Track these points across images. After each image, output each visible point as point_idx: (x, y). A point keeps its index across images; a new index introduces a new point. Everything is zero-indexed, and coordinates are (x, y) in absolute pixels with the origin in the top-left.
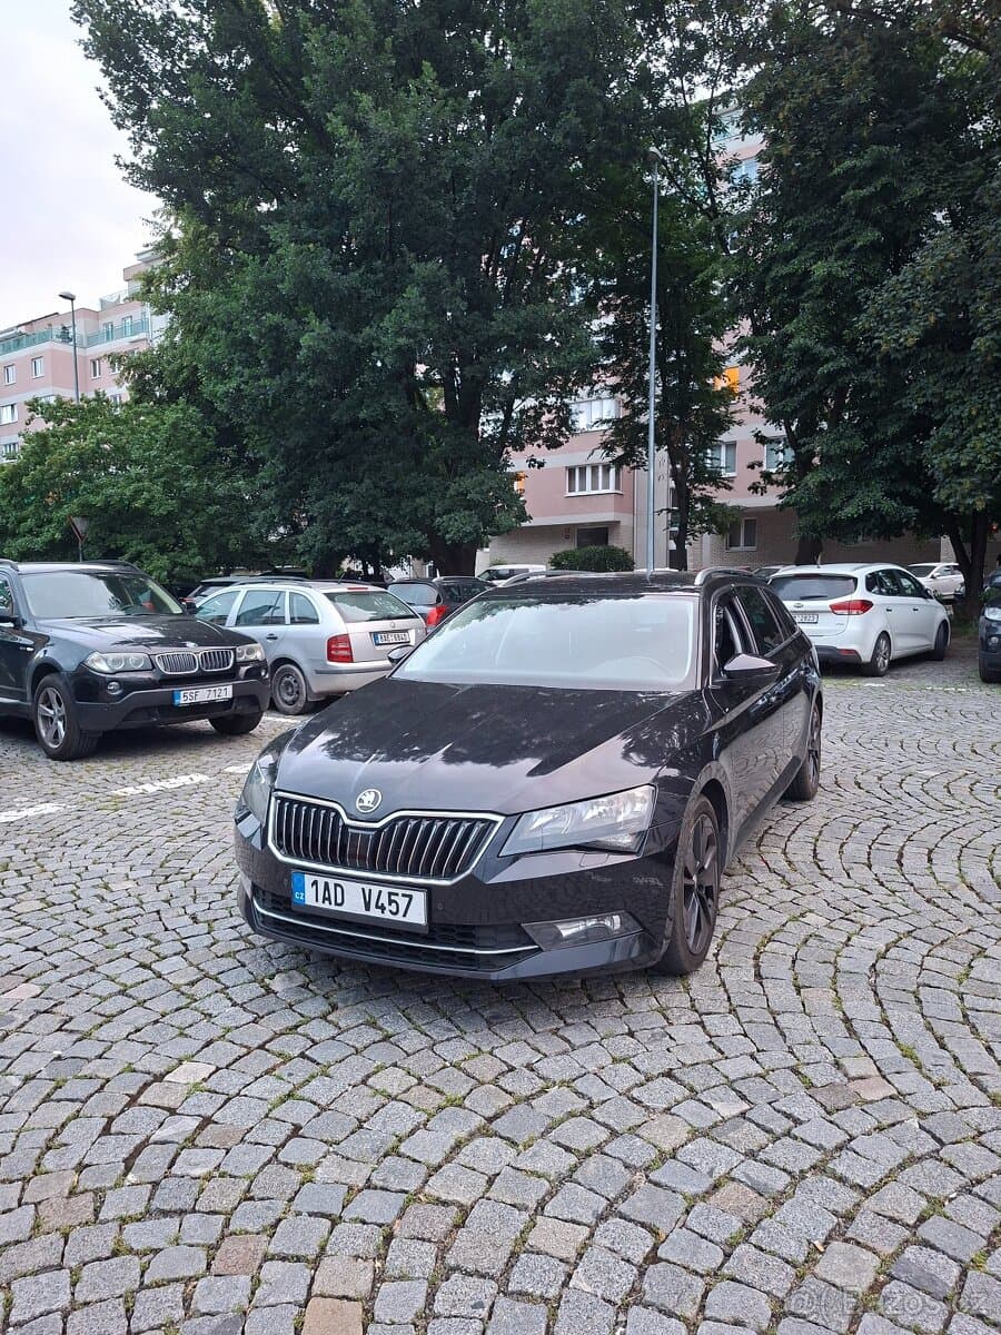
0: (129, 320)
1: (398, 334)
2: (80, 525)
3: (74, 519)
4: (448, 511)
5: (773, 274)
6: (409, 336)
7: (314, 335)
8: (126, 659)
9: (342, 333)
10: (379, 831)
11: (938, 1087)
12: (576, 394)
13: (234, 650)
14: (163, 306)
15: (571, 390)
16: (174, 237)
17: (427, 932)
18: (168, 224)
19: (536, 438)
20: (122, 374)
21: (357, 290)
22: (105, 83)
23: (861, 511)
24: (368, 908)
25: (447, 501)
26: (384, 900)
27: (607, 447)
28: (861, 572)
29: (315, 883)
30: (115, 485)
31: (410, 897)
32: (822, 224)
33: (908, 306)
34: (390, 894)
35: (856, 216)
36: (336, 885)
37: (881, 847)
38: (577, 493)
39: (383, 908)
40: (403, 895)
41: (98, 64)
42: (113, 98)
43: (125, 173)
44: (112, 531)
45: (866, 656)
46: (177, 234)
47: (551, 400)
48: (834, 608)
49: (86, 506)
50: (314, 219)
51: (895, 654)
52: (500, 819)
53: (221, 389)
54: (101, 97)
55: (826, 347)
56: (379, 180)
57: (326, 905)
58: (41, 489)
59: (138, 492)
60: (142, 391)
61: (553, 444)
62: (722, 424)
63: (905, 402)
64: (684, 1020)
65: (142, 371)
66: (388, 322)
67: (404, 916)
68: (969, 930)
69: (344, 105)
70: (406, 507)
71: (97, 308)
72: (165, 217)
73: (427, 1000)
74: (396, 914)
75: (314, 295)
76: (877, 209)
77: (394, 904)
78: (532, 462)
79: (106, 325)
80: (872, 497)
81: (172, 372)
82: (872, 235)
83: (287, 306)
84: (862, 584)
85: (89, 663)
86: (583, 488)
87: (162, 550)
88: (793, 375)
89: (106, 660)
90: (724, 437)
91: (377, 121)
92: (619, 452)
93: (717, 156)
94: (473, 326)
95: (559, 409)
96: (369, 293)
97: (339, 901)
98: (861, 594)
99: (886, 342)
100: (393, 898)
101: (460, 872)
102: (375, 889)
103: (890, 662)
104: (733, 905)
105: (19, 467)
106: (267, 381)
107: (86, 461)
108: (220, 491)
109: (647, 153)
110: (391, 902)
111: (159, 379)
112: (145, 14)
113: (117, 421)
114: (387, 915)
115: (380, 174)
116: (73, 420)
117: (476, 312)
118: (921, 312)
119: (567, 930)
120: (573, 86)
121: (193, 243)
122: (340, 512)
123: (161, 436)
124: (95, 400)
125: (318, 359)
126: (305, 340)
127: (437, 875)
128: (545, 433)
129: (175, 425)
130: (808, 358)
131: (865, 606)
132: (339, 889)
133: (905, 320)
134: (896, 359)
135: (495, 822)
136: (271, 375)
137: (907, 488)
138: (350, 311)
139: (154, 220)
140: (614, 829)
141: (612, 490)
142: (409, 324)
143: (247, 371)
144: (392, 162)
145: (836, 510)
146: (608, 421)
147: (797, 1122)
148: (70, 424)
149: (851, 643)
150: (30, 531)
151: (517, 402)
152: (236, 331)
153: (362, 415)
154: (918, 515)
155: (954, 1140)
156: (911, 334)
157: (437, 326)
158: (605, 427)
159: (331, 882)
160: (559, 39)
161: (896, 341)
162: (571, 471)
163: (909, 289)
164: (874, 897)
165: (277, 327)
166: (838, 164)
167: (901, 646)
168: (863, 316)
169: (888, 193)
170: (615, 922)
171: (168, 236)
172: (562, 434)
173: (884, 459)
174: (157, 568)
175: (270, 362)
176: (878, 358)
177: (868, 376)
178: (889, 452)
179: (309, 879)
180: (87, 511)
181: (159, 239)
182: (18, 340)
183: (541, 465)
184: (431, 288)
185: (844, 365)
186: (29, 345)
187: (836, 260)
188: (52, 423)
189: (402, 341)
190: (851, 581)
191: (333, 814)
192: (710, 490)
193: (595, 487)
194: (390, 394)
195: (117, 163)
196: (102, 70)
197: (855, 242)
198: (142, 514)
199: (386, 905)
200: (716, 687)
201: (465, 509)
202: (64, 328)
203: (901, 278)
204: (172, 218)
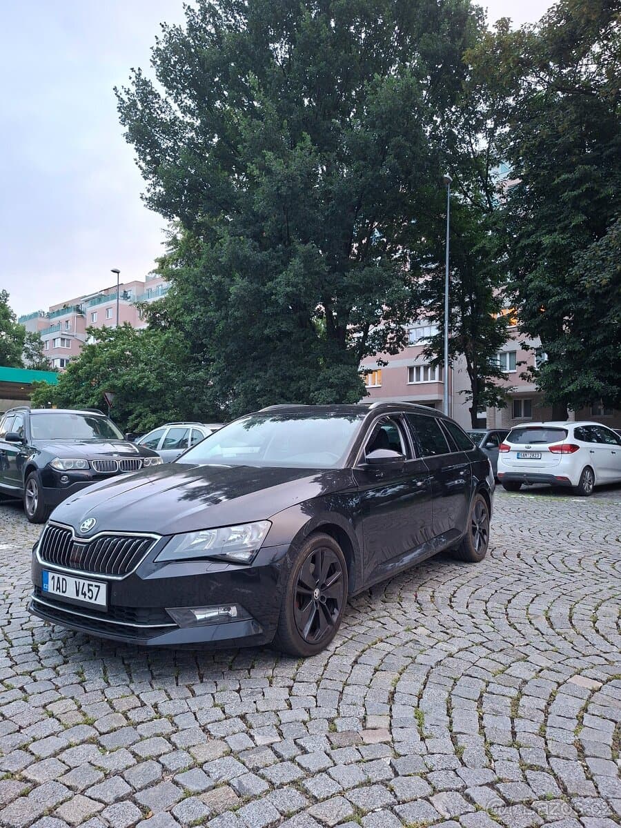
0: (160, 287)
1: (287, 285)
2: (110, 397)
3: (106, 394)
4: (317, 390)
5: (520, 245)
6: (293, 286)
7: (238, 286)
8: (75, 462)
9: (255, 286)
10: (90, 543)
11: (423, 739)
12: (408, 322)
13: (143, 460)
14: (170, 276)
15: (405, 319)
16: (178, 238)
17: (106, 611)
18: (175, 232)
19: (384, 348)
20: (143, 314)
21: (266, 261)
22: (136, 155)
23: (579, 388)
24: (78, 595)
25: (318, 383)
26: (86, 589)
27: (427, 353)
28: (571, 426)
29: (53, 578)
30: (129, 375)
31: (99, 587)
32: (550, 213)
33: (603, 260)
34: (89, 585)
35: (573, 207)
36: (63, 579)
37: (505, 592)
38: (415, 382)
39: (84, 594)
40: (96, 586)
41: (133, 146)
42: (143, 165)
43: (145, 202)
44: (128, 401)
45: (575, 481)
46: (180, 237)
47: (393, 325)
48: (552, 449)
49: (113, 387)
50: (245, 224)
51: (598, 481)
52: (159, 538)
53: (188, 319)
54: (137, 163)
55: (555, 287)
56: (278, 199)
57: (58, 593)
58: (89, 376)
59: (142, 378)
60: (154, 323)
61: (394, 352)
62: (501, 340)
63: (606, 321)
64: (280, 685)
65: (155, 314)
66: (280, 278)
67: (95, 600)
68: (527, 644)
69: (260, 159)
70: (293, 386)
71: (144, 281)
72: (174, 228)
73: (126, 662)
74: (91, 598)
75: (240, 265)
76: (584, 203)
77: (90, 592)
78: (381, 362)
79: (148, 290)
80: (588, 380)
81: (171, 312)
82: (580, 219)
83: (227, 272)
84: (571, 433)
85: (52, 465)
86: (418, 379)
87: (154, 411)
88: (535, 305)
89: (62, 463)
90: (504, 348)
91: (277, 166)
92: (435, 356)
93: (492, 179)
94: (335, 279)
95: (398, 331)
96: (274, 263)
97: (64, 590)
98: (570, 440)
99: (588, 283)
100: (90, 587)
101: (129, 571)
102: (82, 581)
103: (593, 487)
104: (374, 619)
105: (78, 364)
106: (212, 314)
107: (114, 362)
108: (191, 378)
109: (442, 178)
110: (89, 590)
111: (164, 316)
112: (162, 119)
113: (136, 339)
114: (87, 600)
115: (279, 196)
116: (111, 339)
117: (337, 273)
118: (612, 263)
119: (200, 616)
120: (394, 141)
121: (187, 241)
122: (254, 390)
123: (158, 347)
124: (124, 327)
125: (241, 300)
126: (233, 290)
127: (115, 574)
128: (388, 345)
129: (167, 341)
130: (543, 295)
131: (573, 448)
132: (64, 582)
133: (602, 269)
134: (598, 293)
135: (156, 540)
136: (216, 311)
137: (612, 374)
138: (261, 273)
139: (167, 229)
140: (238, 549)
141: (437, 380)
142: (293, 280)
143: (203, 308)
144: (284, 189)
145: (564, 388)
146: (427, 338)
147: (304, 751)
148: (110, 341)
149: (564, 472)
150: (82, 401)
151: (371, 326)
152: (199, 287)
153: (267, 332)
154: (619, 391)
155: (407, 773)
156: (605, 277)
157: (310, 280)
158: (425, 342)
159: (61, 577)
160: (384, 116)
161: (595, 281)
162: (411, 369)
163: (604, 250)
164: (474, 620)
165: (220, 283)
166: (558, 177)
167: (602, 476)
168: (576, 267)
169: (590, 193)
170: (233, 611)
171: (175, 238)
172: (399, 346)
173: (596, 356)
174: (149, 422)
175: (216, 304)
176: (588, 293)
177: (582, 305)
178: (598, 352)
179: (51, 575)
180: (113, 389)
181: (170, 239)
182: (100, 299)
183: (386, 364)
184: (308, 259)
185: (566, 297)
186: (105, 301)
187: (558, 234)
188: (100, 340)
189: (288, 289)
190: (563, 432)
191: (69, 534)
192: (494, 379)
193: (426, 379)
194: (283, 320)
195: (141, 198)
196: (135, 148)
197: (571, 223)
198: (144, 391)
199: (87, 593)
200: (359, 469)
201: (328, 387)
202: (125, 292)
203: (599, 243)
204: (178, 228)
